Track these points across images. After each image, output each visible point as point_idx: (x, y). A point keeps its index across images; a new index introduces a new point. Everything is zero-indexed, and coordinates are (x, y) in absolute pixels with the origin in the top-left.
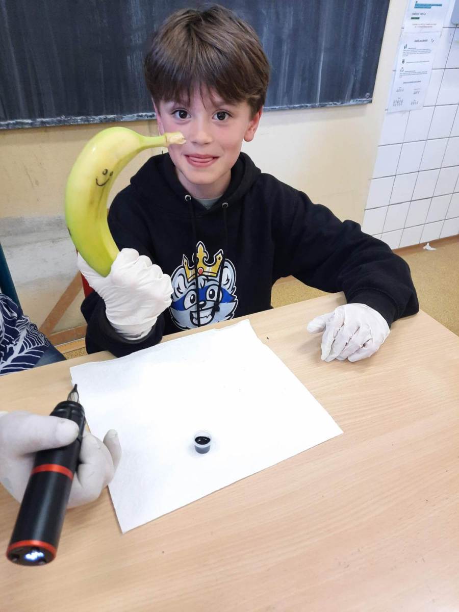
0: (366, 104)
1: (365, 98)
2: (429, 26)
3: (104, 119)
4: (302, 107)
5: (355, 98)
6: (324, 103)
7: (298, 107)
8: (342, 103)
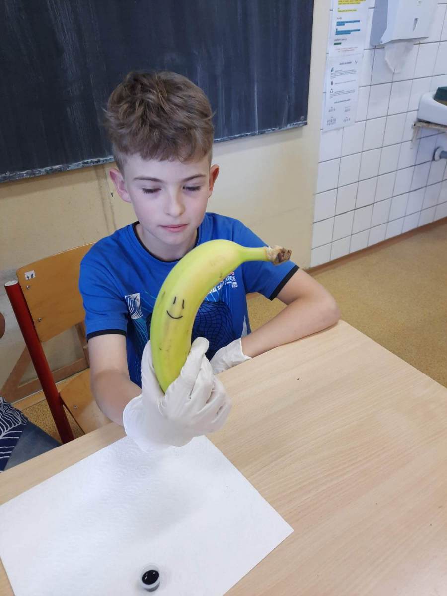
0: (301, 126)
1: (301, 121)
2: (351, 49)
3: (50, 170)
4: (242, 136)
5: (292, 123)
6: (263, 130)
7: (239, 136)
8: (280, 128)
